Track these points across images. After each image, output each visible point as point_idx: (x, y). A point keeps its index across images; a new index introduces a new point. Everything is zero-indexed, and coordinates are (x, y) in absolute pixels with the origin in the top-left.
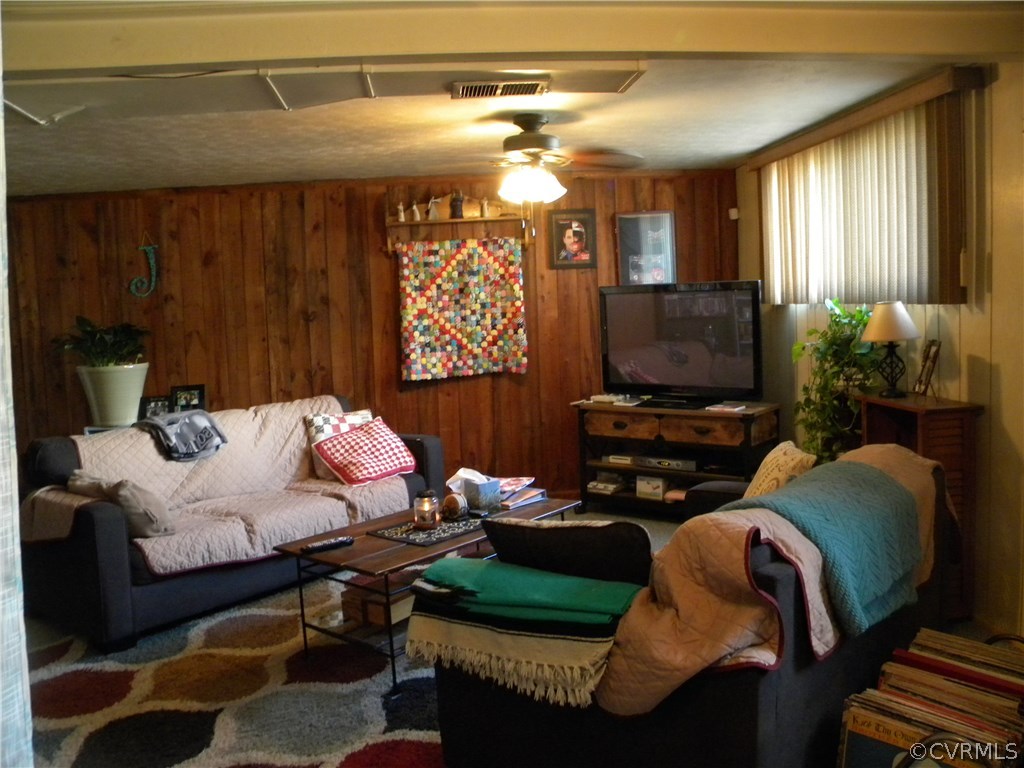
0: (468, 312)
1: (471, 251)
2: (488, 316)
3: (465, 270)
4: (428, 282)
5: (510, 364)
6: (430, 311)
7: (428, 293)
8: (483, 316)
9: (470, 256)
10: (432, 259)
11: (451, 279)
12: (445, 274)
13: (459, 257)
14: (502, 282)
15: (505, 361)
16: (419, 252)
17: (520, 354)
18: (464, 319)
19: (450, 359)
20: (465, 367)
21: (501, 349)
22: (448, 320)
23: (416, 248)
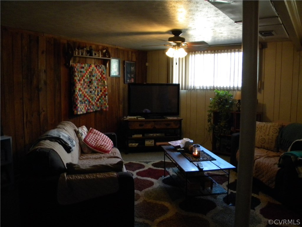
0: (92, 90)
1: (93, 68)
2: (96, 91)
3: (91, 75)
4: (81, 78)
5: (103, 108)
6: (81, 89)
7: (81, 82)
8: (95, 91)
9: (93, 70)
10: (82, 70)
11: (87, 78)
12: (86, 76)
13: (90, 70)
14: (101, 80)
15: (101, 107)
16: (79, 67)
17: (107, 104)
18: (91, 92)
19: (86, 106)
20: (91, 109)
21: (100, 103)
22: (86, 92)
23: (78, 65)
